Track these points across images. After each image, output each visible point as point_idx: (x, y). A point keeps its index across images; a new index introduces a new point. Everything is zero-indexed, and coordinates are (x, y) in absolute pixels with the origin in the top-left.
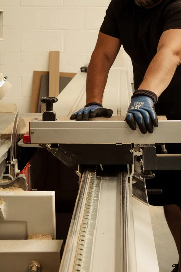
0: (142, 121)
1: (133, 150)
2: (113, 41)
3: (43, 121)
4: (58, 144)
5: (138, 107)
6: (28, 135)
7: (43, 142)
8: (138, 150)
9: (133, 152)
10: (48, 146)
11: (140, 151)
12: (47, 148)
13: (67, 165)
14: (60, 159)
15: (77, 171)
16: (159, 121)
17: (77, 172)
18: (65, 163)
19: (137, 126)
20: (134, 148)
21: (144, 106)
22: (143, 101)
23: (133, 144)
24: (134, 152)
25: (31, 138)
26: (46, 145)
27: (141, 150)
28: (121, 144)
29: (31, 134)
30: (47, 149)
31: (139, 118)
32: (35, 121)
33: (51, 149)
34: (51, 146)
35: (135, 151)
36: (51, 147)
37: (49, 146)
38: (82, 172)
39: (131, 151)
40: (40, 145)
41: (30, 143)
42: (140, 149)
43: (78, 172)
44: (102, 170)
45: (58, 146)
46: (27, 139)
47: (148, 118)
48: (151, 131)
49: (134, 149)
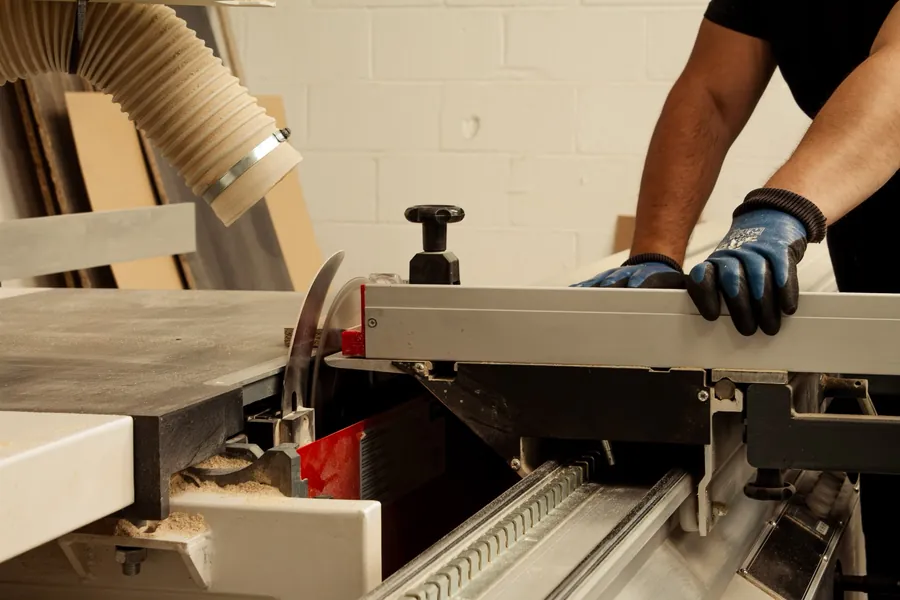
0: (738, 287)
1: (709, 392)
2: (742, 48)
3: (411, 282)
4: (454, 362)
5: (740, 243)
6: (359, 331)
7: (404, 355)
8: (728, 393)
9: (709, 399)
10: (419, 368)
11: (733, 399)
12: (419, 374)
13: (481, 436)
14: (459, 415)
15: (517, 461)
16: (800, 293)
17: (516, 464)
18: (477, 432)
19: (725, 309)
20: (713, 385)
21: (761, 240)
22: (762, 225)
23: (709, 371)
24: (714, 401)
25: (367, 342)
26: (413, 364)
27: (739, 394)
28: (667, 369)
29: (366, 327)
30: (419, 378)
31: (731, 276)
32: (381, 283)
33: (431, 378)
34: (431, 368)
35: (716, 397)
36: (431, 372)
37: (424, 368)
38: (533, 464)
39: (702, 396)
40: (395, 364)
41: (364, 358)
42: (733, 392)
43: (519, 464)
44: (612, 463)
45: (456, 369)
46: (354, 344)
47: (763, 281)
48: (772, 329)
49: (712, 390)
